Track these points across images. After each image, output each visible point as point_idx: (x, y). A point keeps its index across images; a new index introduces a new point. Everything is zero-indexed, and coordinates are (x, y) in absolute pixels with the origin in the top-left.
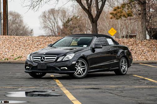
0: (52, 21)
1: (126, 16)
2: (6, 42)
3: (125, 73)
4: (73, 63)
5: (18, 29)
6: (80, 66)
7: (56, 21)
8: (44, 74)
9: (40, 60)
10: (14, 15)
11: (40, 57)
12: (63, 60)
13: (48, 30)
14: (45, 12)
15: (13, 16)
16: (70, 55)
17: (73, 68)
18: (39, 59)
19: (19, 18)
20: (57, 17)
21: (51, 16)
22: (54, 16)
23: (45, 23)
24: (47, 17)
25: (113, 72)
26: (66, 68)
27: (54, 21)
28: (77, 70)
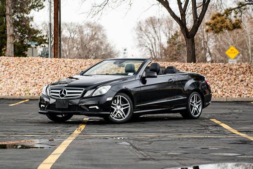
0: (150, 35)
1: (231, 28)
2: (50, 68)
3: (197, 115)
4: (108, 99)
5: (98, 48)
6: (119, 105)
7: (157, 36)
8: (70, 116)
9: (59, 95)
10: (93, 27)
11: (59, 91)
12: (93, 95)
13: (146, 50)
14: (142, 22)
15: (91, 29)
16: (104, 88)
17: (107, 107)
18: (58, 93)
19: (102, 31)
20: (159, 30)
21: (149, 28)
22: (154, 28)
23: (140, 39)
24: (143, 29)
25: (179, 115)
26: (97, 108)
27: (154, 35)
28: (115, 110)
